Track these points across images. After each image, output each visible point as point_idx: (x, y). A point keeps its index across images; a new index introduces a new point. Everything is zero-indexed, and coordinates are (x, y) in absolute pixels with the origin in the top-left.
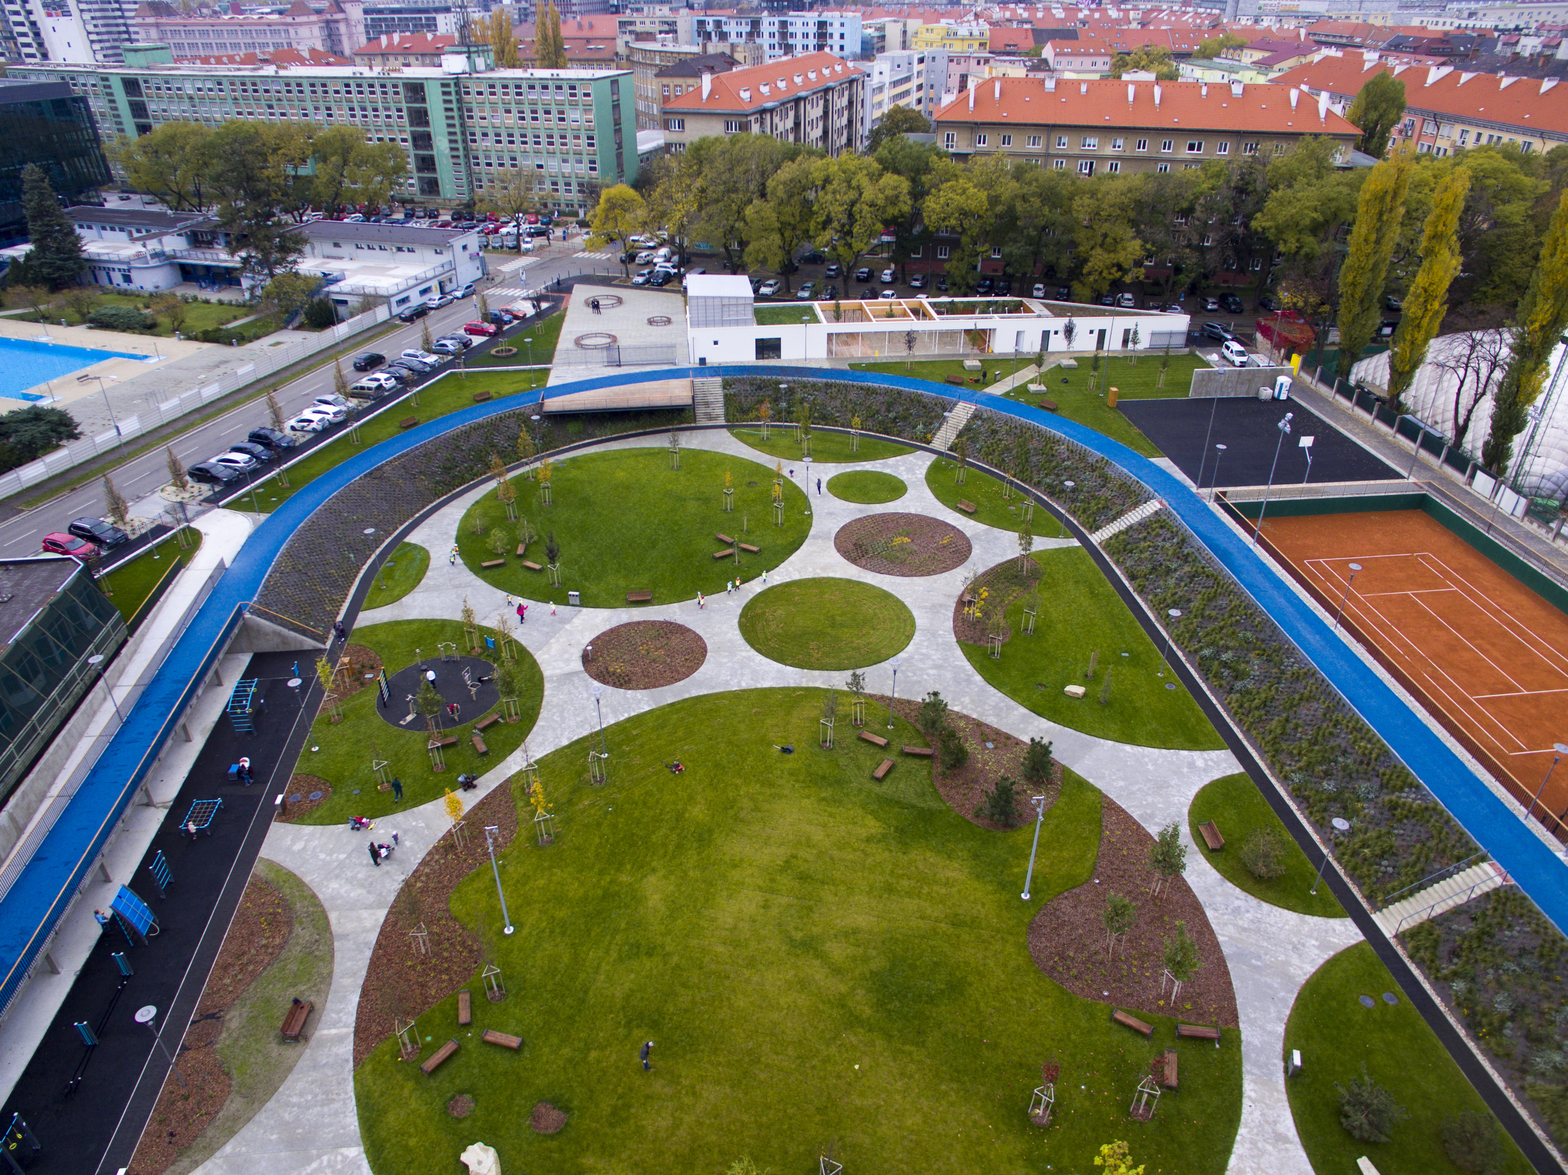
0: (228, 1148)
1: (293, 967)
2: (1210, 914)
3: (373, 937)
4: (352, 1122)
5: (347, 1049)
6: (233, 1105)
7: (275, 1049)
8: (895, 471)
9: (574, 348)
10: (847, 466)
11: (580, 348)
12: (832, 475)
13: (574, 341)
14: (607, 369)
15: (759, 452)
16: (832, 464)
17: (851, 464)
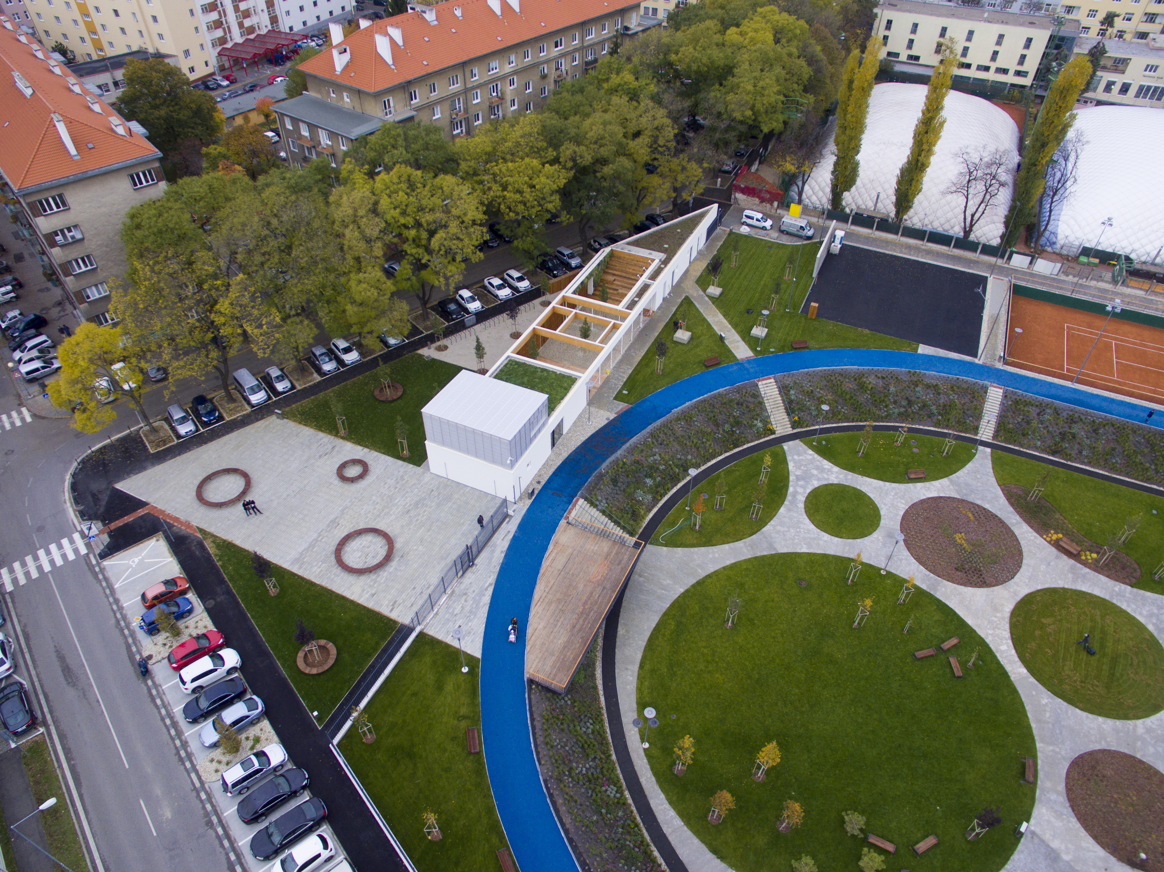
8: (819, 479)
9: (364, 580)
10: (794, 502)
11: (373, 576)
12: (807, 521)
13: (338, 570)
14: (470, 576)
15: (726, 547)
16: (782, 510)
17: (789, 498)
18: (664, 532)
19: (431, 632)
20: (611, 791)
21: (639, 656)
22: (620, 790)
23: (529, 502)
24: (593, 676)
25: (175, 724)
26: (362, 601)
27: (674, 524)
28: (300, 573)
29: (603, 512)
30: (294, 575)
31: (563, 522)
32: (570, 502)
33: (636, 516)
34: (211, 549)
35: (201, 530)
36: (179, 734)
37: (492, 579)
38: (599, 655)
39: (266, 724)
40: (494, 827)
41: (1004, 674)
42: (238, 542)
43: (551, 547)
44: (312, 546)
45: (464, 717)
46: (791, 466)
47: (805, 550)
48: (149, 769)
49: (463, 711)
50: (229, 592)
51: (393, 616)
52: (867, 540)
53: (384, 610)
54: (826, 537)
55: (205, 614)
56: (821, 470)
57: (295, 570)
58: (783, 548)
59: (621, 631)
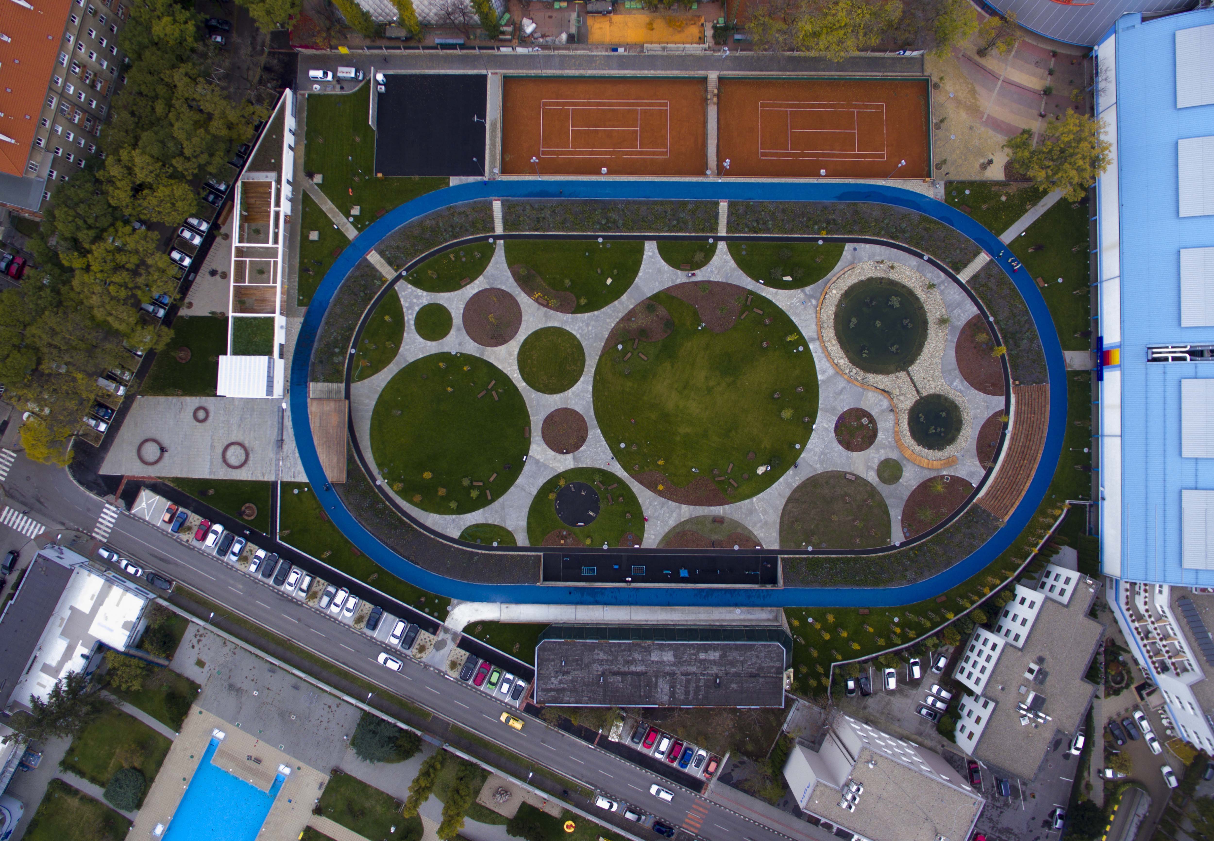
0: (750, 528)
1: (700, 526)
2: (712, 279)
3: (692, 507)
4: (747, 501)
5: (727, 507)
6: (739, 530)
7: (725, 524)
8: (418, 305)
9: (244, 469)
10: (409, 327)
11: (246, 465)
12: (418, 337)
13: (230, 470)
14: (285, 447)
15: (386, 369)
16: (405, 334)
17: (406, 325)
18: (356, 373)
19: (285, 480)
20: (381, 506)
21: (369, 444)
22: (384, 503)
23: (289, 395)
24: (355, 461)
25: (218, 559)
26: (249, 479)
27: (358, 367)
28: (216, 477)
29: (324, 381)
30: (214, 480)
31: (309, 400)
32: (306, 387)
33: (339, 372)
34: (172, 485)
35: (159, 478)
36: (223, 561)
37: (294, 444)
38: (353, 450)
39: (249, 544)
40: (347, 541)
41: (516, 389)
42: (179, 476)
43: (310, 416)
44: (211, 463)
45: (316, 509)
46: (402, 300)
47: (421, 356)
48: (222, 577)
49: (315, 506)
50: (194, 500)
51: (266, 479)
52: (448, 337)
53: (261, 478)
54: (429, 343)
55: (193, 514)
56: (417, 297)
57: (213, 477)
58: (411, 360)
59: (357, 435)
